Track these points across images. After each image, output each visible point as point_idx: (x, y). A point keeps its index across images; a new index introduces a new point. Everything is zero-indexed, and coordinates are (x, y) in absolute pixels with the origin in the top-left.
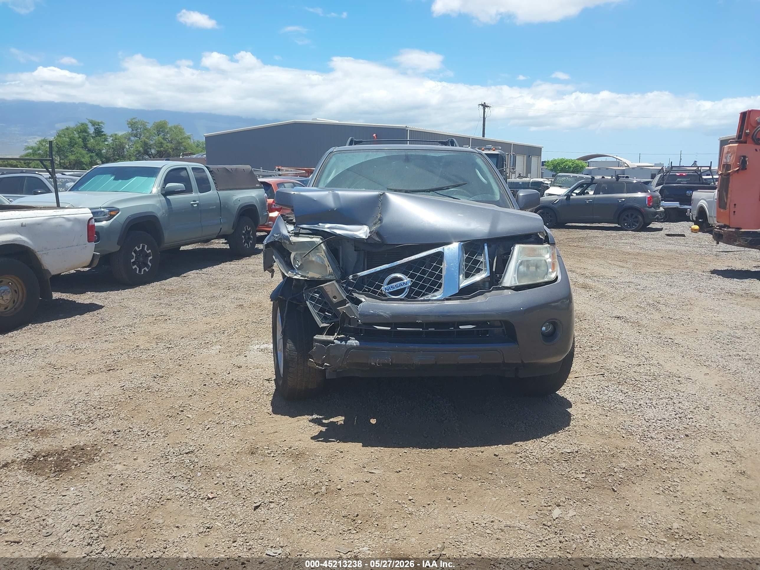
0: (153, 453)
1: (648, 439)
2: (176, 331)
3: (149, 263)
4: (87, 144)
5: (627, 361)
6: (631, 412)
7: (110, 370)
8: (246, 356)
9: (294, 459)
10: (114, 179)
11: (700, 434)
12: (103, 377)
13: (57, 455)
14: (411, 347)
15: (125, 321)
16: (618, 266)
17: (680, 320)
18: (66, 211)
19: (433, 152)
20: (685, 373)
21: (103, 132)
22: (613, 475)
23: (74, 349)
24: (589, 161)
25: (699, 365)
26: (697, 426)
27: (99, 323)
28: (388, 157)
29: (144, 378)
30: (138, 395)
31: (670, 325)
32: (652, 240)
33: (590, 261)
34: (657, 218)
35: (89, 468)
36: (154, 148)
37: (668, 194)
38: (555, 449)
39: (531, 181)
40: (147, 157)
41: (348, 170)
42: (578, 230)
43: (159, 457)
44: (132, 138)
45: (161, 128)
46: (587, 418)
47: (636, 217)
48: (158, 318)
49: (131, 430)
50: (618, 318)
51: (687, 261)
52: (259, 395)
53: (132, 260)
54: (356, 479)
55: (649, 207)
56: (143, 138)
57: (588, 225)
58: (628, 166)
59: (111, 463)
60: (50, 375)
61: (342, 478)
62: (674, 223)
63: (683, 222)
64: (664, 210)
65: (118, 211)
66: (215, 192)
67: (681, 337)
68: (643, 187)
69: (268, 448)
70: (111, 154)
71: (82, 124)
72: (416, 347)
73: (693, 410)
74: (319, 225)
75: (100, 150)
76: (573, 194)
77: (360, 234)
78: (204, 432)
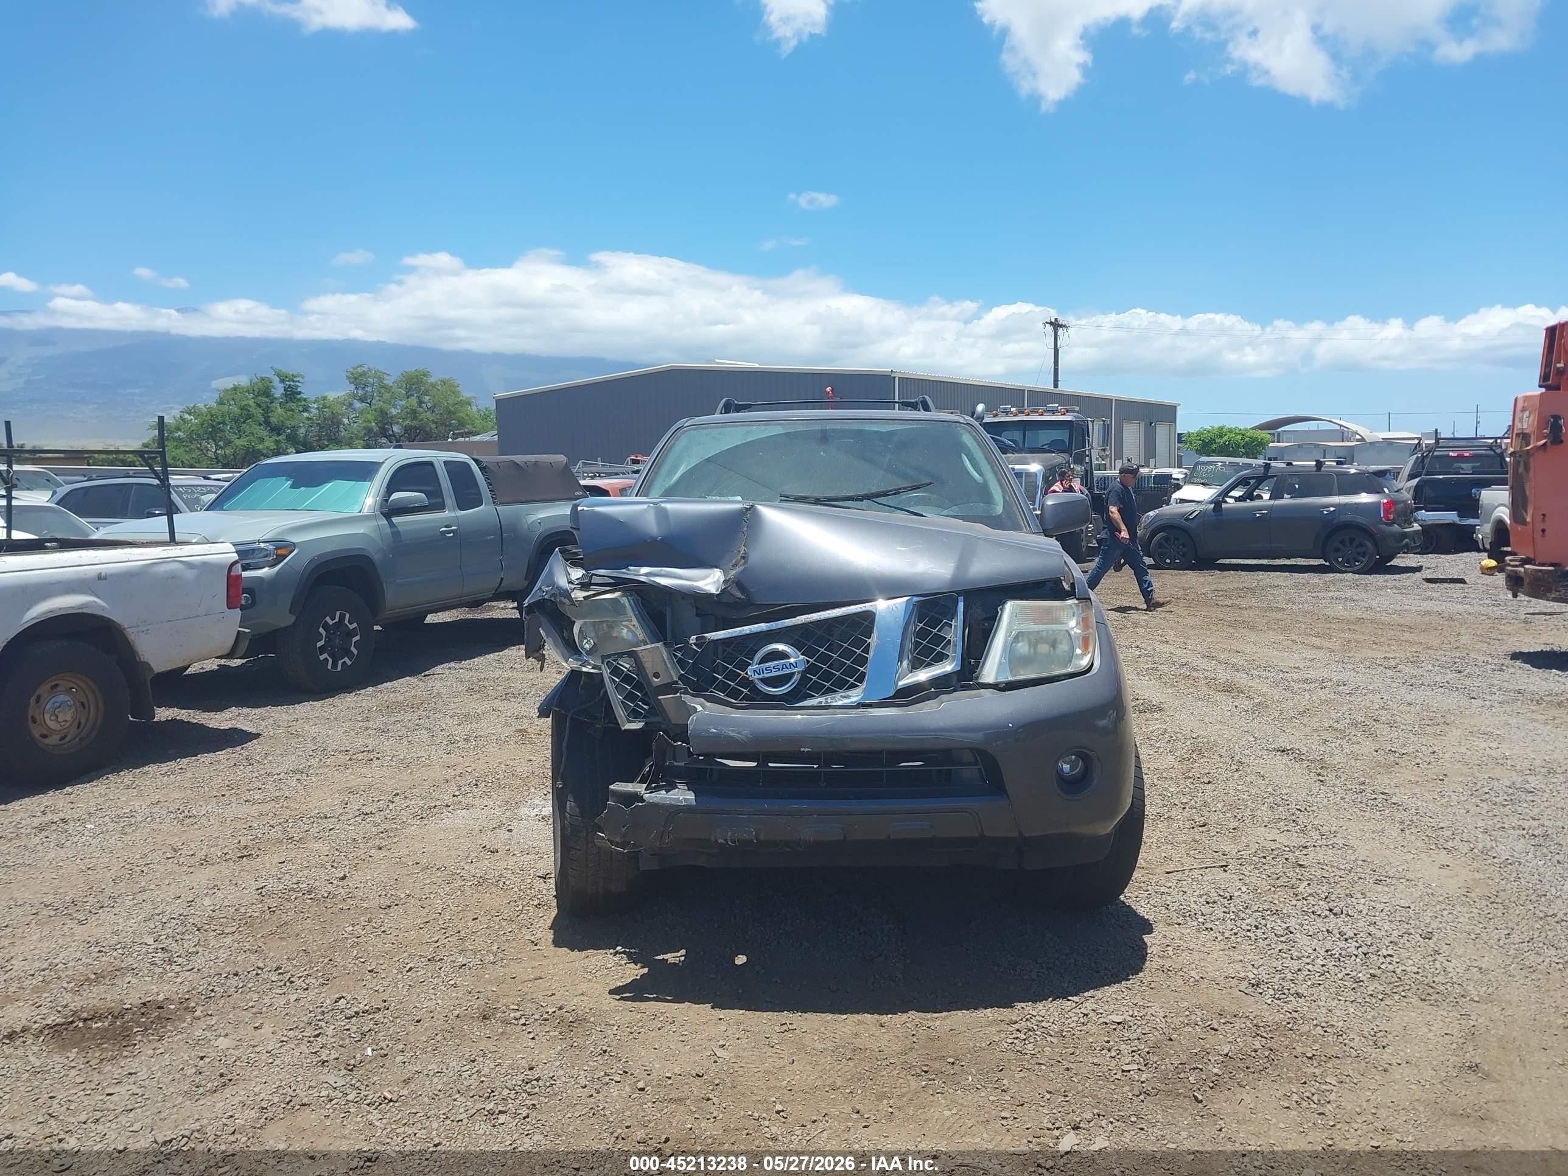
0: (295, 1015)
1: (1291, 998)
2: (386, 781)
3: (353, 649)
4: (269, 417)
5: (1282, 838)
6: (1266, 942)
7: (242, 857)
8: (510, 831)
9: (564, 1029)
10: (292, 486)
11: (1401, 988)
12: (227, 869)
13: (110, 1017)
14: (794, 805)
15: (291, 762)
16: (1309, 646)
17: (1414, 755)
18: (187, 550)
19: (875, 423)
20: (1398, 864)
21: (300, 393)
22: (1201, 1070)
23: (184, 816)
24: (1279, 430)
25: (1433, 847)
26: (1398, 971)
27: (242, 767)
28: (787, 435)
29: (306, 872)
30: (287, 905)
31: (1390, 767)
32: (1395, 591)
33: (1253, 637)
34: (1407, 545)
35: (166, 1044)
36: (398, 423)
37: (1433, 495)
38: (1092, 1014)
39: (1154, 473)
40: (384, 440)
41: (708, 460)
42: (1240, 572)
43: (302, 1025)
44: (357, 405)
45: (414, 384)
46: (1171, 953)
47: (1361, 545)
48: (354, 757)
49: (260, 972)
50: (1283, 751)
51: (1459, 634)
52: (521, 907)
53: (319, 644)
54: (677, 1071)
55: (1386, 524)
56: (377, 403)
57: (1265, 562)
58: (1363, 439)
59: (209, 1034)
60: (127, 866)
61: (649, 1068)
62: (1448, 557)
63: (1468, 553)
64: (1420, 528)
65: (292, 548)
66: (492, 507)
67: (1407, 791)
68: (1372, 482)
69: (516, 1007)
70: (315, 436)
71: (263, 379)
72: (805, 806)
73: (1396, 940)
74: (629, 570)
75: (295, 429)
76: (1227, 499)
77: (706, 585)
78: (400, 976)
